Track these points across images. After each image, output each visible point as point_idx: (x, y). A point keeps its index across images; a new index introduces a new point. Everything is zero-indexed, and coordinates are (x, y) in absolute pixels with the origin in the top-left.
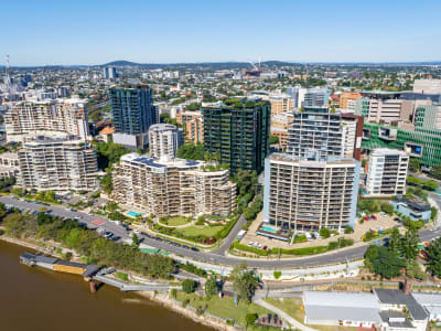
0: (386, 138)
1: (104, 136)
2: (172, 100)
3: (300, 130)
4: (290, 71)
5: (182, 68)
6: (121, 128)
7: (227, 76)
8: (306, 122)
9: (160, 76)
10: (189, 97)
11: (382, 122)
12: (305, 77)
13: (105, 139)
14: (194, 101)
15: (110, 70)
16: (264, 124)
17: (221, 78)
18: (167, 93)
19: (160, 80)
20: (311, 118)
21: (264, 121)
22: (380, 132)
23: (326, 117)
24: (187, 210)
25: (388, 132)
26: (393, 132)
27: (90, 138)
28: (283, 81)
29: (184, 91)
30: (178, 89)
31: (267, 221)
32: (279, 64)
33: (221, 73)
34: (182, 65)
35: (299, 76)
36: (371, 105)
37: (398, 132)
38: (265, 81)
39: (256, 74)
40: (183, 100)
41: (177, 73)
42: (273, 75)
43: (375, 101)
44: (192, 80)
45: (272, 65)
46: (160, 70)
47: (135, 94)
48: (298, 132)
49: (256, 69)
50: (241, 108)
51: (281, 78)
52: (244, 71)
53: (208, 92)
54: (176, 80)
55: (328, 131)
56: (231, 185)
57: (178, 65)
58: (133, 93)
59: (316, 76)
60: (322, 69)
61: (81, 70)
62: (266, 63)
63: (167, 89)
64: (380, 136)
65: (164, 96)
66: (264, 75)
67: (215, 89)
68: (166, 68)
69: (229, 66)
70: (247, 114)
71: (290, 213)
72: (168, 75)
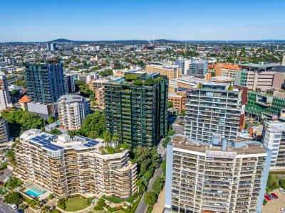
0: (263, 104)
1: (21, 104)
2: (91, 68)
3: (199, 106)
4: (174, 46)
5: (102, 44)
6: (36, 98)
7: (132, 49)
8: (204, 98)
9: (87, 49)
10: (104, 65)
11: (258, 90)
12: (184, 50)
13: (23, 106)
14: (107, 68)
15: (52, 45)
16: (163, 98)
17: (128, 51)
18: (88, 62)
19: (86, 52)
20: (209, 95)
21: (163, 95)
22: (257, 98)
23: (224, 94)
24: (87, 190)
25: (264, 99)
26: (270, 99)
27: (10, 105)
28: (170, 53)
29: (101, 60)
30: (96, 59)
31: (169, 207)
32: (166, 42)
33: (128, 47)
34: (103, 42)
35: (181, 50)
36: (249, 76)
37: (274, 100)
38: (158, 53)
39: (151, 48)
40: (100, 68)
41: (98, 47)
42: (162, 49)
43: (252, 73)
44: (108, 53)
45: (162, 42)
46: (87, 45)
47: (46, 68)
48: (196, 108)
49: (152, 45)
50: (141, 85)
51: (168, 51)
52: (143, 46)
53: (118, 61)
54: (97, 52)
55: (226, 108)
56: (131, 166)
57: (100, 42)
58: (43, 67)
59: (191, 49)
60: (195, 45)
61: (32, 45)
62: (158, 41)
63: (89, 59)
64: (257, 102)
65: (86, 64)
66: (157, 49)
67: (123, 59)
68: (91, 43)
69: (134, 42)
70: (147, 91)
71: (194, 202)
72: (92, 48)
